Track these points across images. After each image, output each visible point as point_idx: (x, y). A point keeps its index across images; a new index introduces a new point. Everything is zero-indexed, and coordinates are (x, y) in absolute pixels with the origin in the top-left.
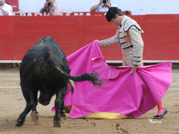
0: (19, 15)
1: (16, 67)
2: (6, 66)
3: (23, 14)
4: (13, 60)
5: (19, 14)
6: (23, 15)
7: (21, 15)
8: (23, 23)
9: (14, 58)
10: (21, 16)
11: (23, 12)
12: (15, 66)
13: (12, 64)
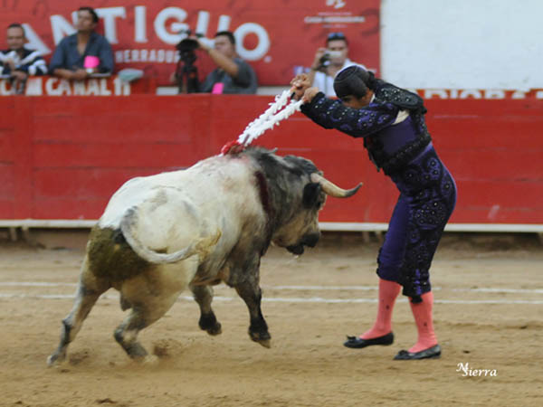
9: (366, 216)
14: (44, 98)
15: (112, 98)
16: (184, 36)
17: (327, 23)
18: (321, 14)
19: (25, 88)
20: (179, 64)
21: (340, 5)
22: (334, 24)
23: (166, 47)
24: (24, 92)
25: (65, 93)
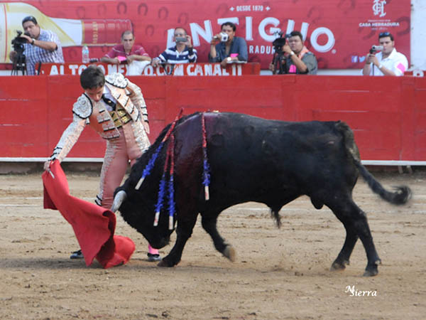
0: (411, 76)
1: (404, 173)
2: (385, 170)
3: (418, 72)
4: (398, 160)
5: (411, 73)
6: (418, 74)
7: (415, 75)
8: (418, 89)
9: (401, 156)
10: (415, 78)
11: (418, 70)
12: (401, 171)
13: (396, 167)
14: (186, 78)
15: (231, 77)
16: (278, 36)
17: (374, 27)
18: (370, 21)
19: (173, 71)
20: (274, 54)
21: (383, 14)
22: (379, 27)
23: (266, 43)
24: (172, 74)
25: (199, 74)
